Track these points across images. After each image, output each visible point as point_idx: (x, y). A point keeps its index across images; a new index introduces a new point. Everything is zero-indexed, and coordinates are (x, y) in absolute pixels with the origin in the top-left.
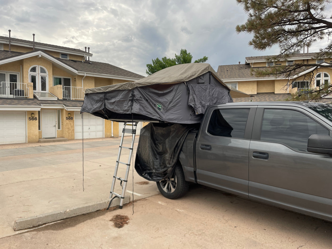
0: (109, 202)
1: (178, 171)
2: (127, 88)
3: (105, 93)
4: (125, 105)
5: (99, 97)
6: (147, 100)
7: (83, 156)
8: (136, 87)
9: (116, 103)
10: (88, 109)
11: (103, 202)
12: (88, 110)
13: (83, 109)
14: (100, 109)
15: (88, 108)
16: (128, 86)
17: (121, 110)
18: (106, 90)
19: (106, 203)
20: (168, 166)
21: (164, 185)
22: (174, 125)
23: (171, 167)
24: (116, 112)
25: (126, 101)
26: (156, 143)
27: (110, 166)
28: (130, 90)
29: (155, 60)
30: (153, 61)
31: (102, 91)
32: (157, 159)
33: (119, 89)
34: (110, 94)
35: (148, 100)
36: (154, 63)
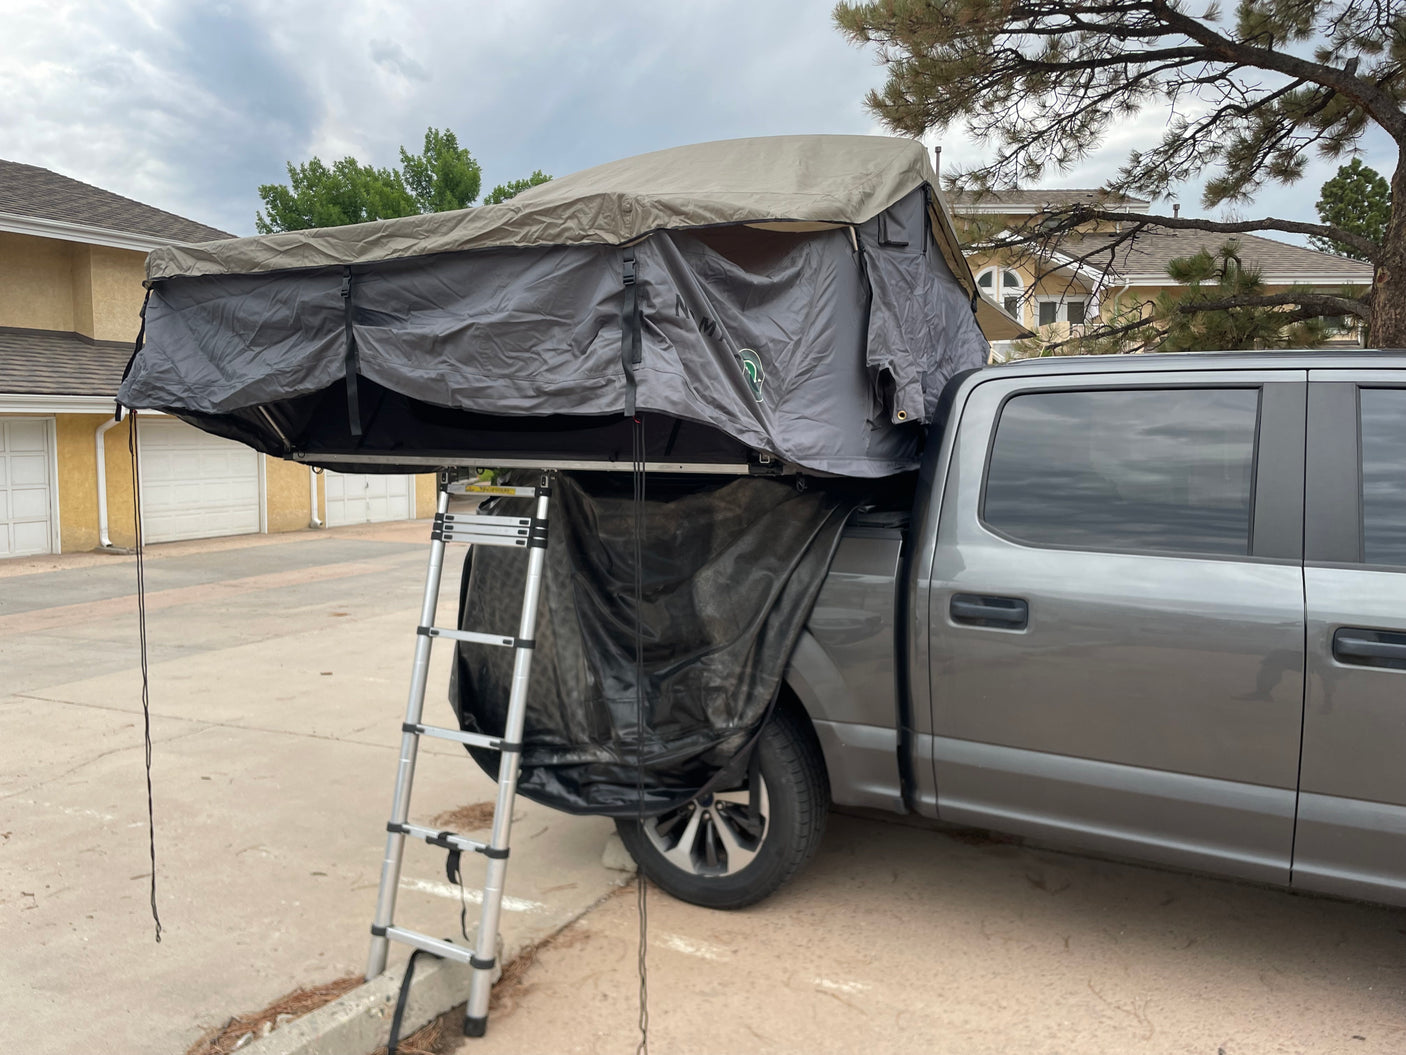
0: (393, 1002)
1: (778, 751)
2: (584, 237)
3: (356, 274)
4: (553, 360)
5: (285, 303)
6: (707, 326)
7: (146, 709)
8: (653, 226)
9: (467, 344)
10: (189, 389)
11: (352, 1015)
12: (184, 395)
13: (145, 383)
14: (301, 387)
15: (181, 382)
16: (585, 221)
17: (516, 394)
18: (362, 252)
19: (372, 1017)
20: (720, 723)
21: (675, 836)
22: (736, 483)
23: (742, 733)
24: (467, 403)
25: (556, 331)
26: (615, 595)
27: (190, 720)
28: (602, 253)
29: (303, 171)
30: (292, 171)
31: (322, 262)
32: (627, 686)
33: (498, 243)
34: (395, 284)
35: (713, 324)
36: (297, 185)
